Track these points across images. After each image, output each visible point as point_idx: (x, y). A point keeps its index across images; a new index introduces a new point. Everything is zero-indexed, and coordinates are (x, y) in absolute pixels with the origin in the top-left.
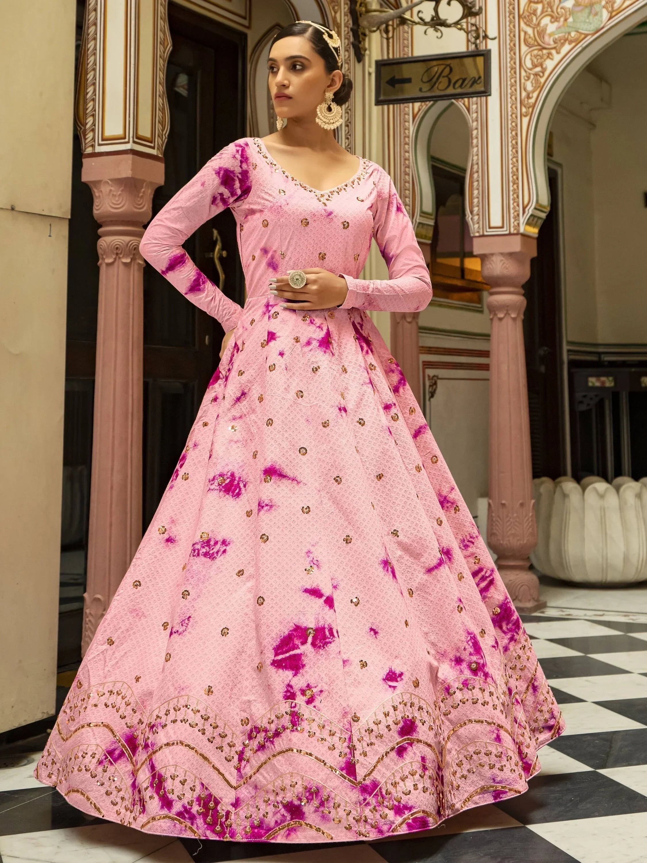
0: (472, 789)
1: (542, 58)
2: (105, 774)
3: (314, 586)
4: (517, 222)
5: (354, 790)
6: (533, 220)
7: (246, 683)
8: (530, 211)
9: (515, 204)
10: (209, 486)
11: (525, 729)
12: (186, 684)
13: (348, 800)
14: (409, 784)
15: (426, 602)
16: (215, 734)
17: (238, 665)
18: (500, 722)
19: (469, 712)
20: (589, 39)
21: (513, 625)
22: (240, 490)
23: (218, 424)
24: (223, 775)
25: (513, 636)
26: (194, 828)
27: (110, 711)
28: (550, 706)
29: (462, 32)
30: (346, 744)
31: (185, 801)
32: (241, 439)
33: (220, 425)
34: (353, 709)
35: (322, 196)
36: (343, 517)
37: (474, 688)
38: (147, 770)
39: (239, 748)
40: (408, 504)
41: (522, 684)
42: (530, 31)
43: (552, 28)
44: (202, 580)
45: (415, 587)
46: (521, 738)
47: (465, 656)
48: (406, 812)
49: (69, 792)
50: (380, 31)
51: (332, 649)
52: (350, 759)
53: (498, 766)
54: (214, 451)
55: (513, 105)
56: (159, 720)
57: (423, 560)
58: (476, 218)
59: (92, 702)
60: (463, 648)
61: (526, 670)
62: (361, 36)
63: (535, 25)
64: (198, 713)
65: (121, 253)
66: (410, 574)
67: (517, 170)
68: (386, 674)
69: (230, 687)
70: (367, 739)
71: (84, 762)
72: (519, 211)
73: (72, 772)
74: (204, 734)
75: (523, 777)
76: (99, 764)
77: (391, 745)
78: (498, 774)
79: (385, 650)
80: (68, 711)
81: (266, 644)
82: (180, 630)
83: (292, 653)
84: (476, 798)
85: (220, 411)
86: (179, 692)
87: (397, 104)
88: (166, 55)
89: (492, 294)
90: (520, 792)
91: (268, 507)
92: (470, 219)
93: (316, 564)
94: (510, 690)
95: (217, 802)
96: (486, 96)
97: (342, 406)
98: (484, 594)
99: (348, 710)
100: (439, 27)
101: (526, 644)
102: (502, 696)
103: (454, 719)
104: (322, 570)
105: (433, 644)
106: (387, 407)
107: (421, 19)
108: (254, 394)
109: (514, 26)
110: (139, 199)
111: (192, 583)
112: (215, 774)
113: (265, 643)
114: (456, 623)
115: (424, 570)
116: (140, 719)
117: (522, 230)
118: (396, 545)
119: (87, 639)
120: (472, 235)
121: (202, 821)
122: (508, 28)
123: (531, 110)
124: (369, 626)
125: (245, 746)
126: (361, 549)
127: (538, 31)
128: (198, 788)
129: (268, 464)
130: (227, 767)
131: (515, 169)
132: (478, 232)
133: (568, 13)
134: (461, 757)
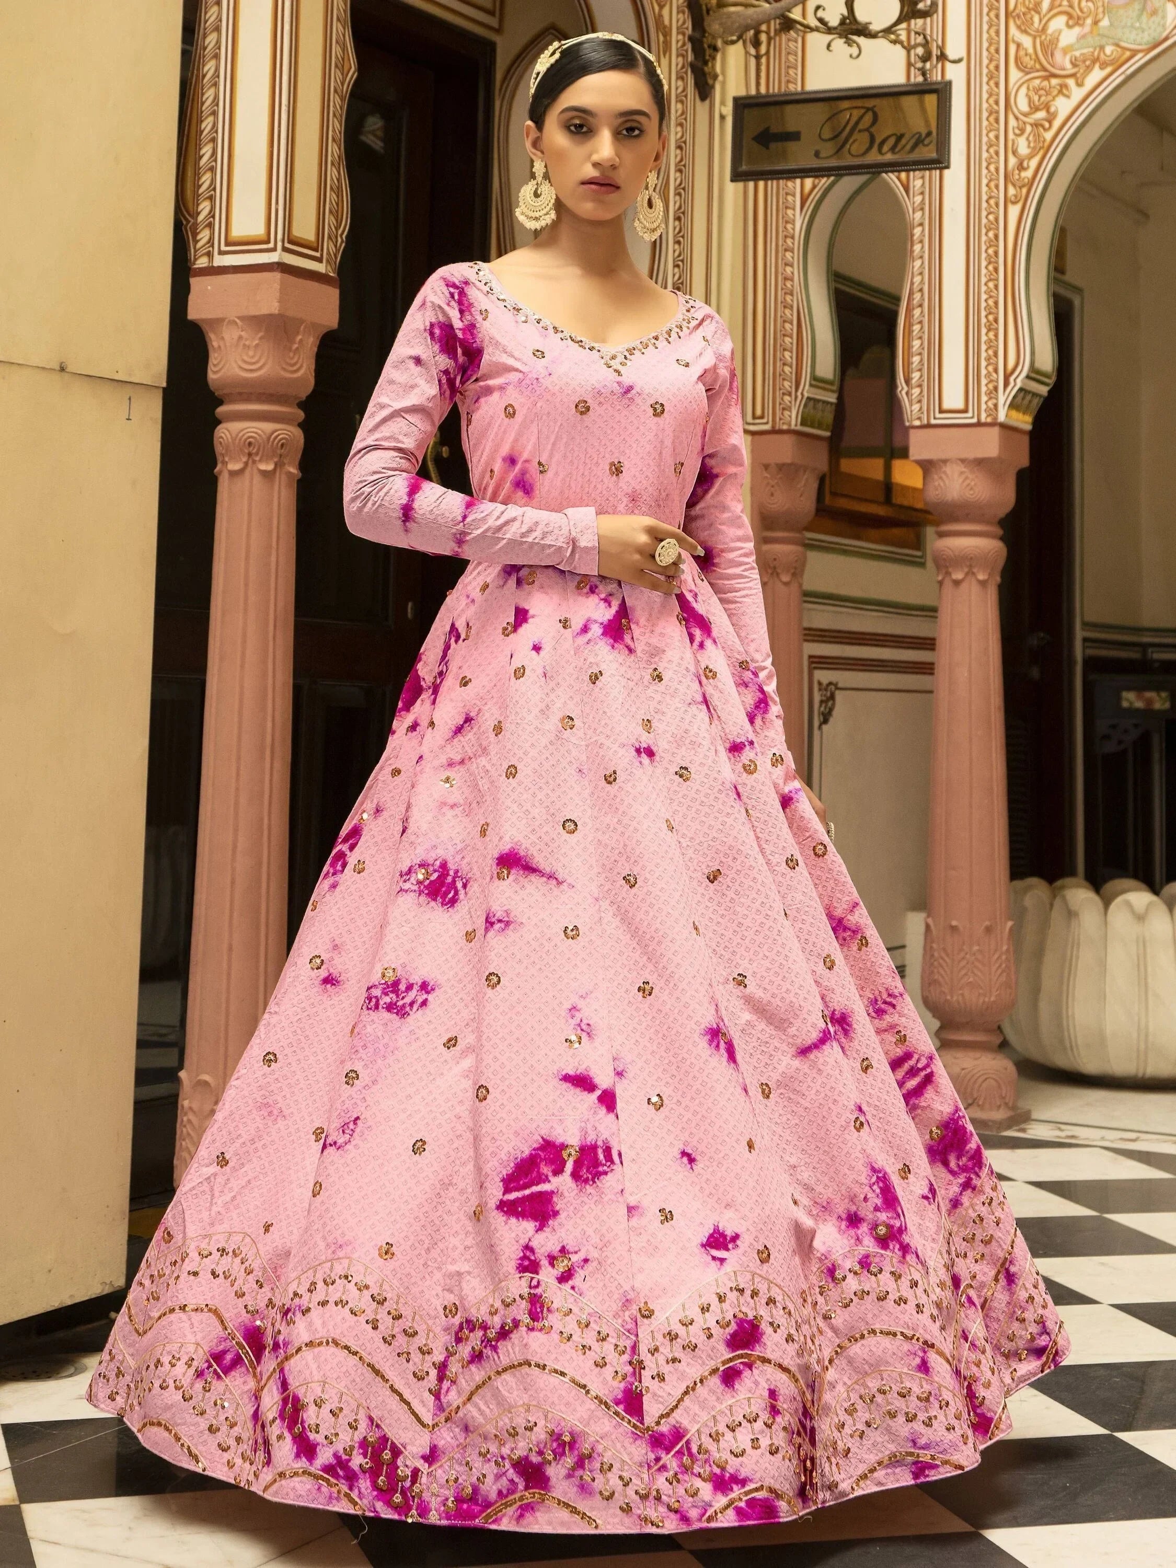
0: (872, 1458)
1: (1047, 94)
2: (207, 1394)
3: (581, 1070)
4: (994, 401)
5: (639, 1442)
6: (1023, 399)
7: (454, 1241)
8: (1019, 381)
9: (991, 368)
10: (401, 884)
11: (983, 1352)
12: (346, 1238)
13: (626, 1458)
14: (743, 1438)
15: (795, 1109)
16: (396, 1330)
17: (439, 1207)
18: (928, 1337)
19: (870, 1316)
20: (1140, 60)
21: (971, 1158)
22: (456, 893)
23: (421, 772)
24: (408, 1404)
25: (970, 1179)
26: (354, 1495)
27: (220, 1286)
28: (1040, 1311)
29: (898, 46)
30: (626, 1357)
31: (339, 1447)
32: (462, 802)
33: (425, 775)
34: (642, 1295)
35: (614, 357)
36: (638, 947)
37: (881, 1271)
38: (275, 1388)
39: (439, 1357)
40: (767, 927)
41: (986, 1270)
42: (1027, 42)
43: (1068, 37)
44: (382, 1053)
45: (774, 1080)
46: (974, 1369)
47: (866, 1211)
48: (735, 1487)
49: (145, 1425)
50: (744, 43)
51: (608, 1184)
52: (632, 1384)
53: (922, 1416)
54: (411, 820)
55: (990, 181)
56: (297, 1300)
57: (792, 1031)
58: (916, 391)
59: (188, 1266)
60: (862, 1196)
61: (994, 1243)
62: (708, 52)
63: (1037, 31)
64: (365, 1292)
65: (257, 454)
66: (767, 1056)
67: (996, 303)
68: (707, 1235)
69: (426, 1246)
70: (666, 1350)
71: (172, 1374)
72: (997, 381)
73: (150, 1390)
74: (375, 1328)
75: (971, 1441)
76: (198, 1376)
77: (712, 1364)
78: (923, 1431)
79: (707, 1192)
80: (147, 1282)
81: (489, 1172)
82: (340, 1141)
83: (535, 1189)
84: (880, 1474)
85: (425, 749)
86: (334, 1252)
87: (772, 179)
88: (346, 88)
89: (941, 535)
90: (961, 1468)
91: (502, 925)
92: (904, 393)
93: (586, 1030)
94: (956, 1281)
95: (396, 1452)
96: (941, 169)
97: (644, 745)
98: (913, 1101)
99: (631, 1295)
100: (855, 38)
101: (994, 1194)
102: (938, 1290)
103: (841, 1327)
104: (598, 1041)
105: (808, 1188)
106: (736, 748)
107: (821, 20)
108: (487, 721)
109: (997, 33)
110: (291, 354)
111: (364, 1057)
112: (394, 1401)
113: (487, 1168)
114: (851, 1151)
115: (793, 1050)
116: (270, 1300)
117: (1002, 417)
118: (742, 1001)
119: (185, 1154)
120: (907, 424)
121: (368, 1483)
122: (985, 36)
123: (1024, 191)
124: (679, 1147)
125: (450, 1354)
126: (668, 1006)
127: (1042, 43)
128: (363, 1425)
129: (505, 847)
130: (417, 1391)
131: (991, 302)
132: (919, 418)
133: (1101, 10)
134: (854, 1397)
